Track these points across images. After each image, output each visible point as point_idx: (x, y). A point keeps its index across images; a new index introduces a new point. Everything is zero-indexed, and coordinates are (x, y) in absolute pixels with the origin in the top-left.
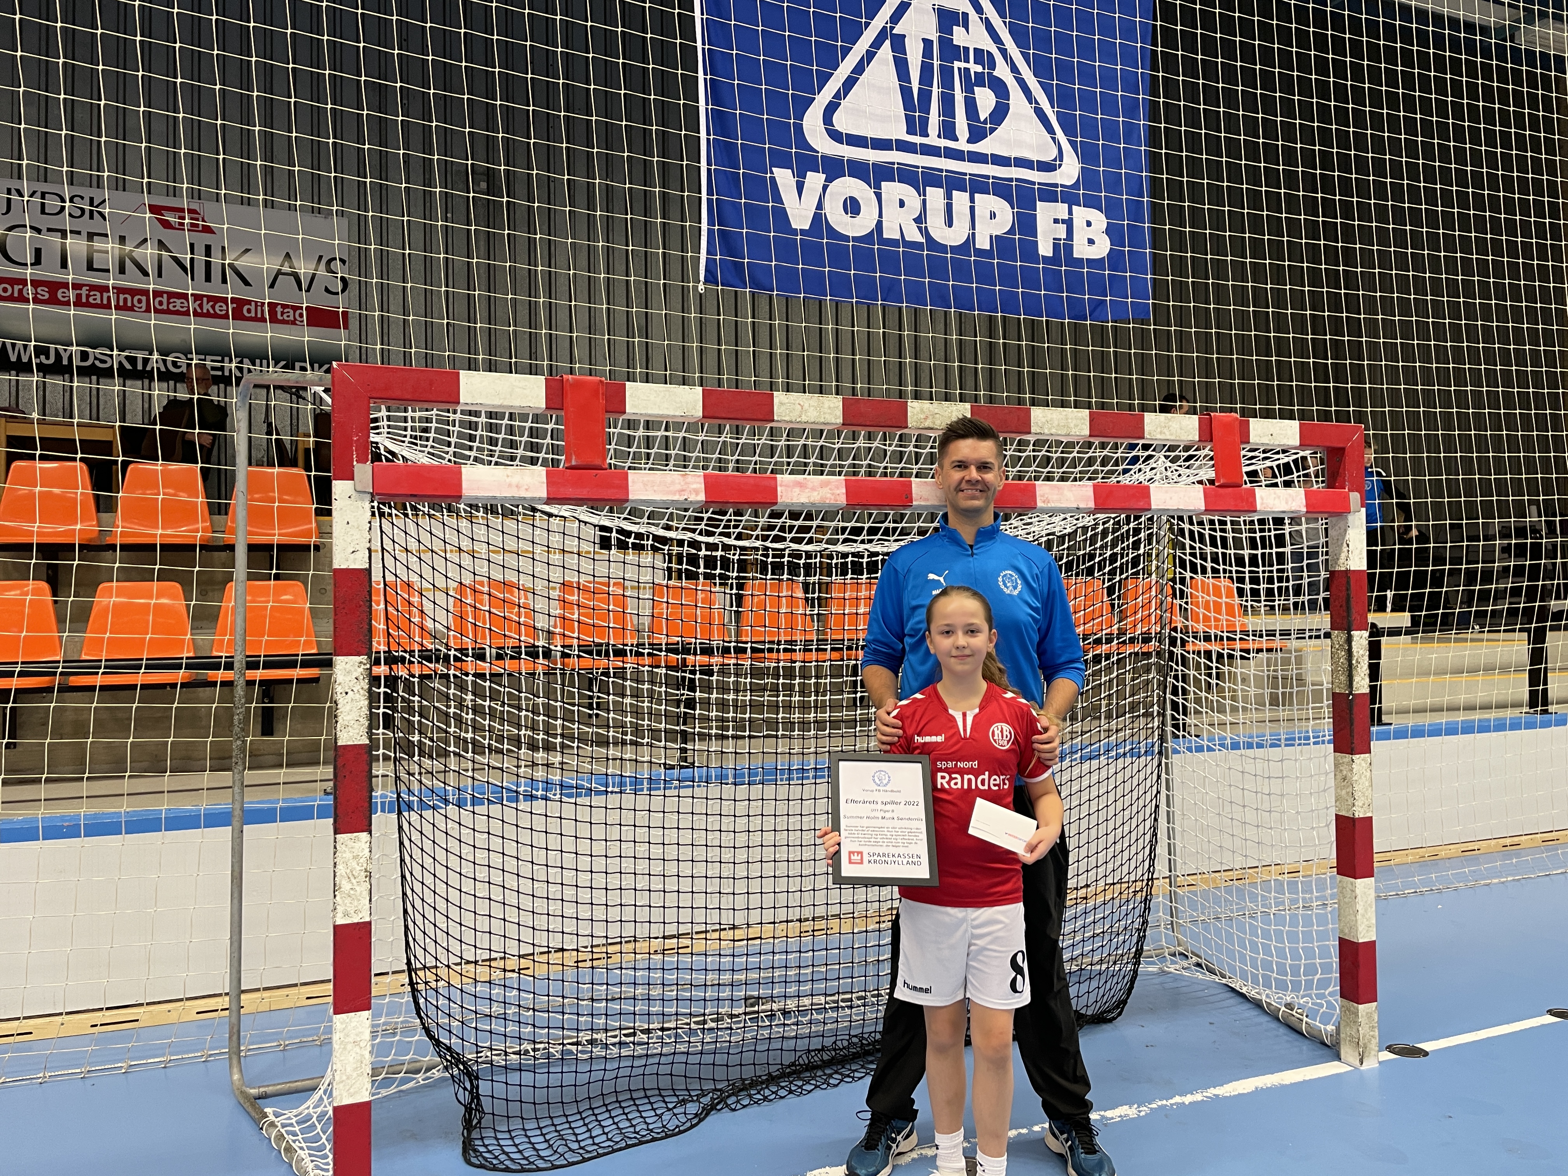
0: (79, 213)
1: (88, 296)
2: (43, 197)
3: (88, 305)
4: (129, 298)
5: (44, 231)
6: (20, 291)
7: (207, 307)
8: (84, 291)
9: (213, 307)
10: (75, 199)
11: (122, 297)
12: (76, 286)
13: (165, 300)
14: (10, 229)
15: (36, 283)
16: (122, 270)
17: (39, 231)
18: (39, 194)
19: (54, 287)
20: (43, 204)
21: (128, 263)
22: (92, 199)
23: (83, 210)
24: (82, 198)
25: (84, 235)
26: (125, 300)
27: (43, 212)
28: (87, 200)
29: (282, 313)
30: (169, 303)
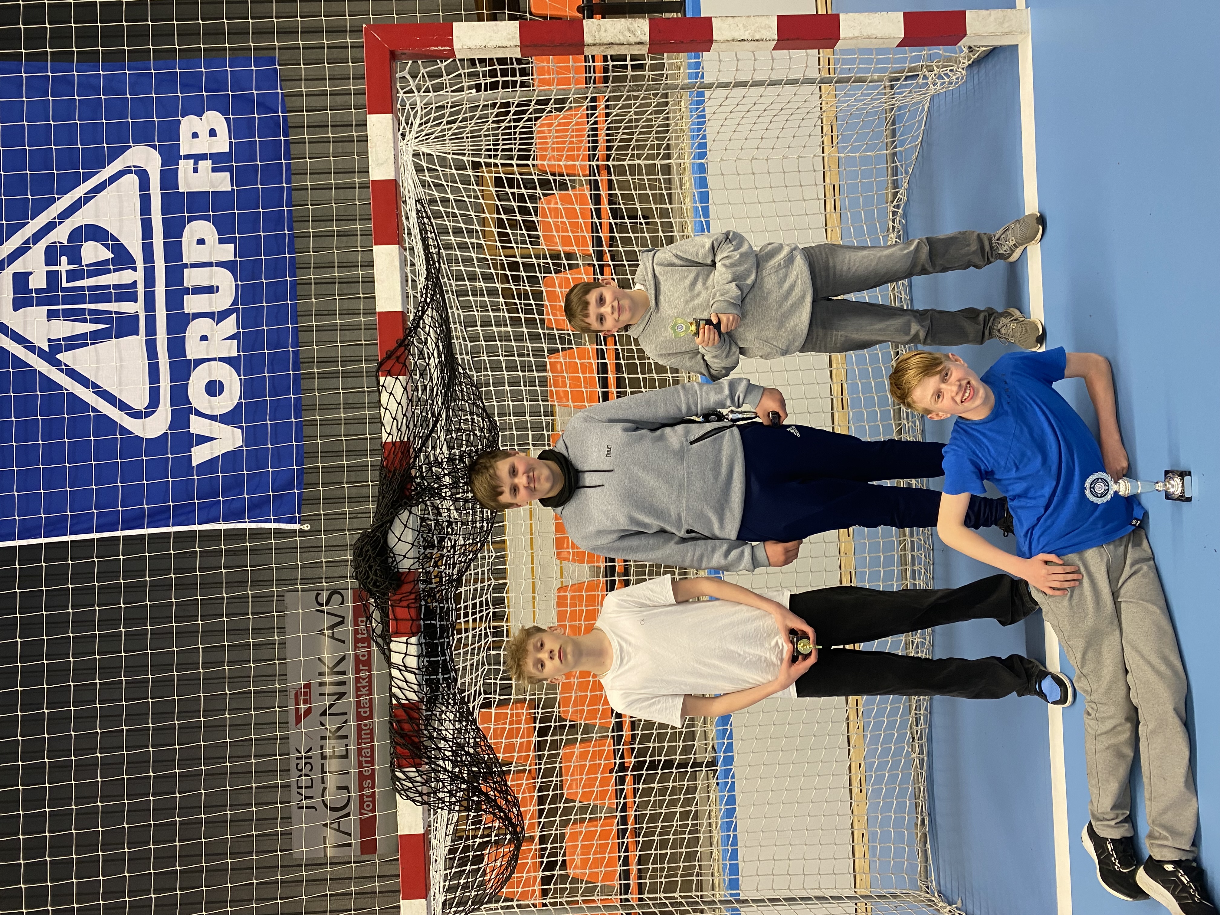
0: (308, 766)
1: (366, 757)
2: (302, 787)
3: (372, 756)
4: (363, 732)
5: (323, 785)
6: (367, 797)
7: (364, 683)
8: (363, 759)
9: (364, 679)
10: (299, 768)
11: (364, 736)
12: (360, 765)
13: (363, 710)
14: (326, 806)
15: (361, 789)
16: (346, 737)
17: (325, 789)
18: (299, 790)
19: (362, 777)
20: (306, 787)
21: (340, 733)
22: (298, 758)
23: (306, 764)
24: (298, 764)
25: (323, 761)
26: (365, 734)
27: (311, 787)
28: (298, 761)
29: (362, 634)
30: (364, 707)
